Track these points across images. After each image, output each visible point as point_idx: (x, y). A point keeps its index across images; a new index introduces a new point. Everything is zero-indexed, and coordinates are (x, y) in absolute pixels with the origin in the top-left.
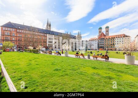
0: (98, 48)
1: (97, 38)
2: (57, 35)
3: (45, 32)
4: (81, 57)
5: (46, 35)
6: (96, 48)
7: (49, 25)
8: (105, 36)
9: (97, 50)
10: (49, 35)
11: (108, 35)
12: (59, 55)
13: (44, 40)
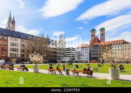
0: (90, 59)
1: (89, 45)
2: (26, 38)
3: (4, 34)
4: (57, 72)
5: (6, 38)
6: (87, 60)
7: (12, 22)
8: (99, 41)
9: (88, 62)
10: (12, 38)
11: (104, 40)
12: (25, 70)
13: (2, 46)
